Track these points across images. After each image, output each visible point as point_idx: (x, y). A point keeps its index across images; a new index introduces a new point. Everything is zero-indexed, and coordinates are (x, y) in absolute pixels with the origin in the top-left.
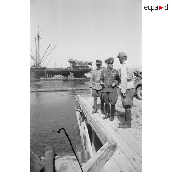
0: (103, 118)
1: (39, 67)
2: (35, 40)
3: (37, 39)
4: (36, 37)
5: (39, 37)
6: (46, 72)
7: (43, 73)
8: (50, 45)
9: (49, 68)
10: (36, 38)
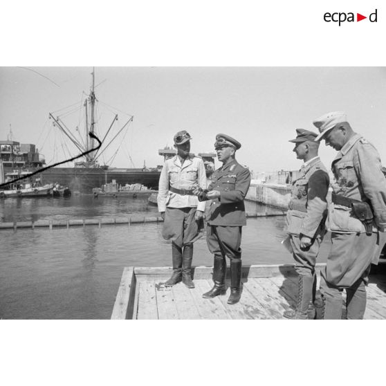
0: (204, 295)
1: (91, 167)
2: (86, 105)
3: (88, 102)
4: (87, 97)
5: (93, 98)
6: (108, 177)
7: (100, 180)
8: (117, 116)
9: (115, 169)
10: (86, 101)
